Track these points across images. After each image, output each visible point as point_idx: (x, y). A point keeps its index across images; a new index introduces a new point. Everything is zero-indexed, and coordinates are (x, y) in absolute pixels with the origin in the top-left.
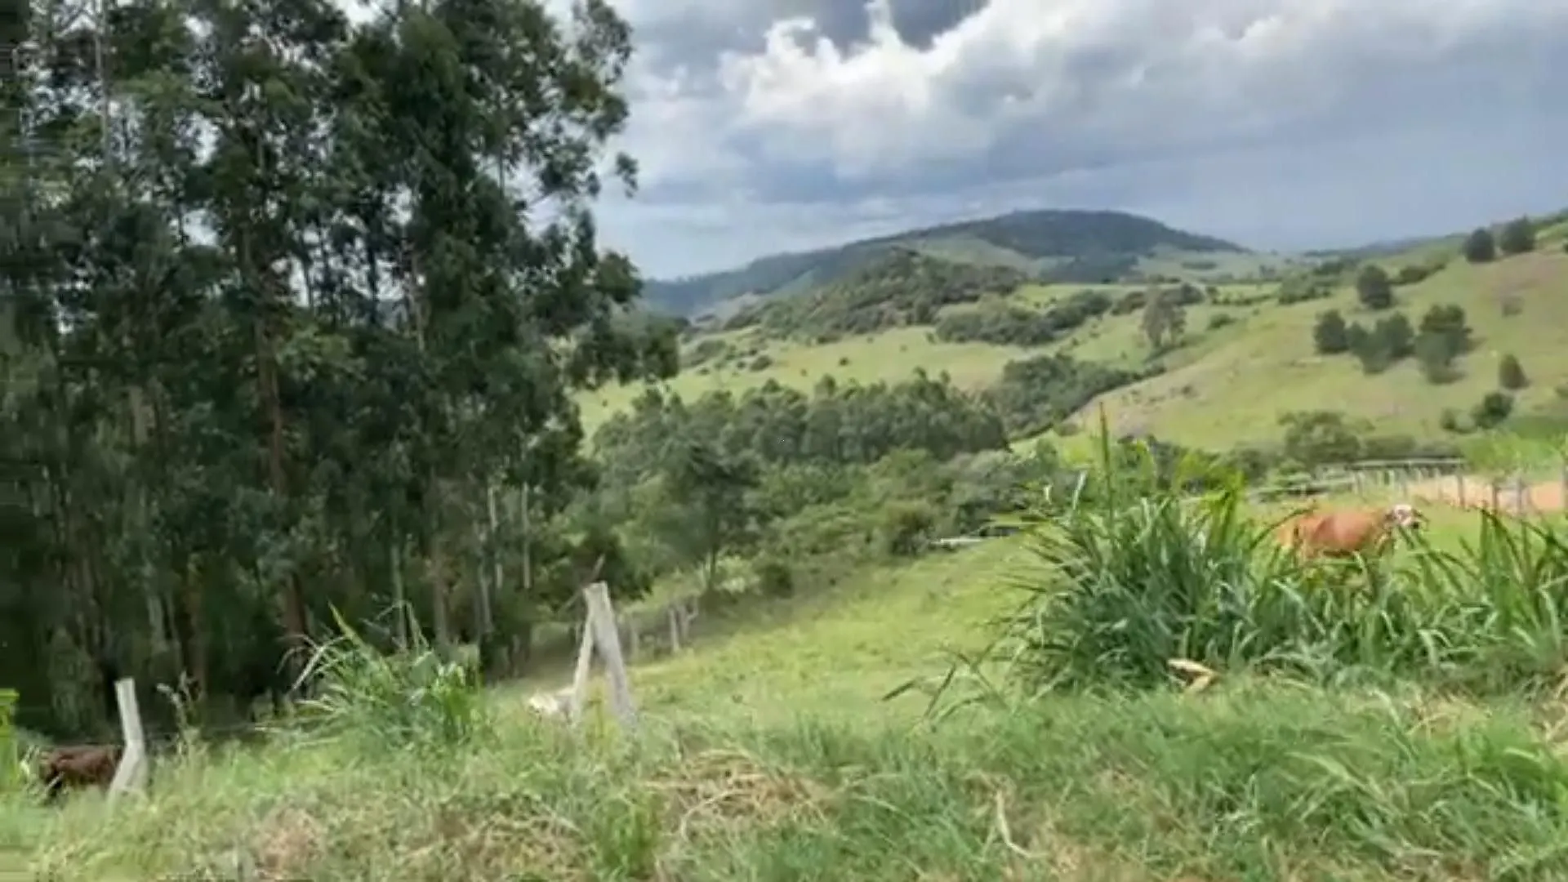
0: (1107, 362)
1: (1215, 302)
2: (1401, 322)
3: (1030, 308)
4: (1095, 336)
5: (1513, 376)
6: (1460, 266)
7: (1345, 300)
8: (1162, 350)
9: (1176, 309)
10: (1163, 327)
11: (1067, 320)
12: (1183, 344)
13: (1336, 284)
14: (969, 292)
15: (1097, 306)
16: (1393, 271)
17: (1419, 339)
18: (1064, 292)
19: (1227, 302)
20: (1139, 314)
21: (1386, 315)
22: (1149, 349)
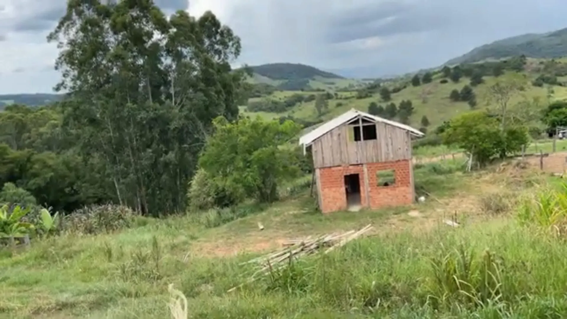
0: (305, 118)
1: (337, 99)
2: (393, 105)
3: (277, 99)
4: (300, 110)
5: (425, 122)
6: (411, 87)
7: (376, 98)
8: (321, 114)
9: (326, 101)
10: (322, 106)
11: (290, 104)
12: (328, 112)
13: (374, 93)
14: (257, 94)
15: (300, 99)
16: (391, 89)
17: (399, 111)
18: (290, 94)
19: (341, 98)
20: (314, 102)
22: (317, 113)
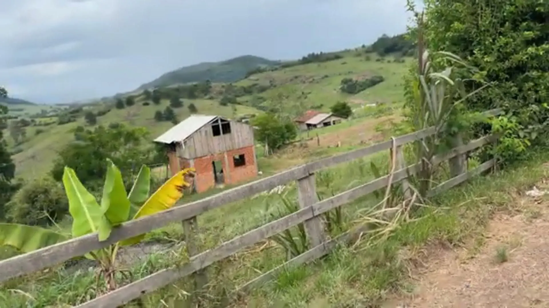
1: (35, 125)
2: (101, 128)
6: (115, 110)
8: (19, 143)
9: (22, 128)
10: (18, 135)
13: (77, 117)
22: (14, 143)
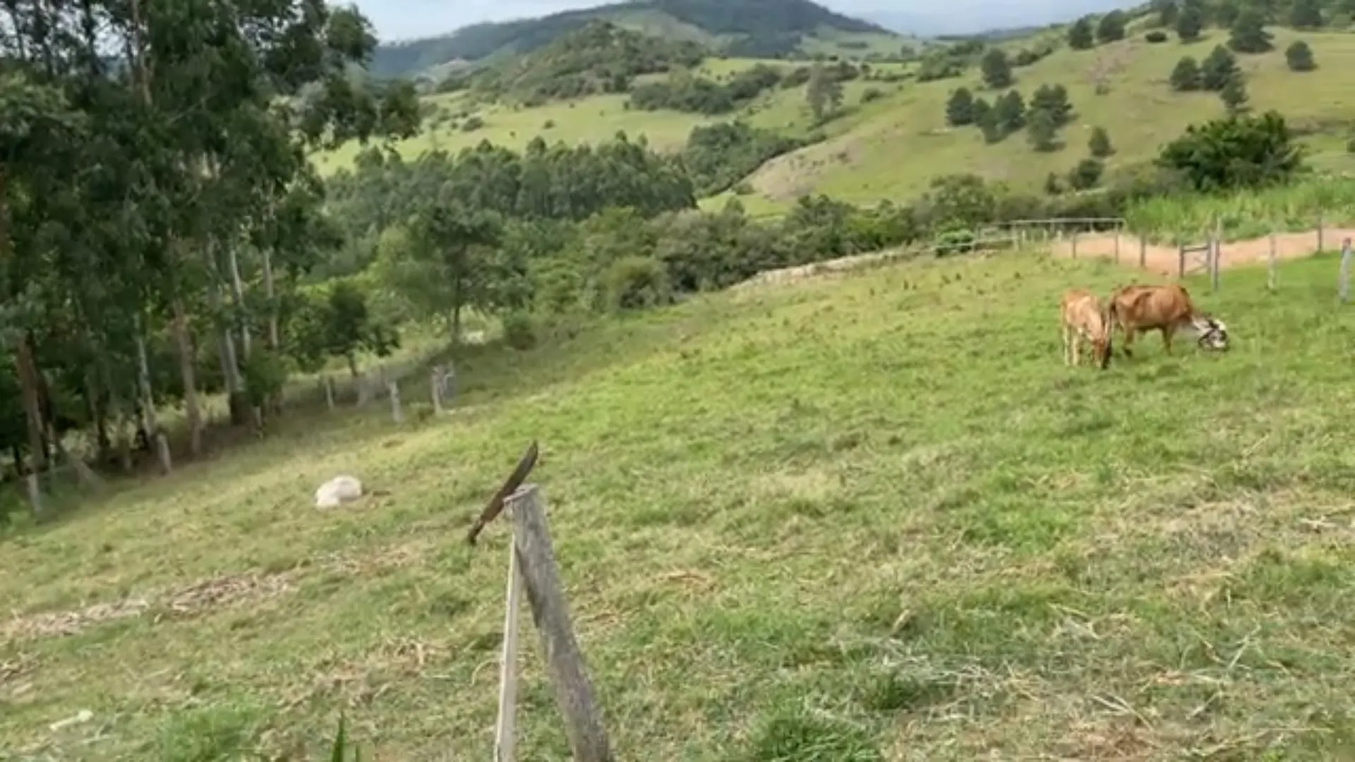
0: (777, 129)
1: (868, 79)
2: (1016, 98)
3: (712, 79)
4: (767, 107)
5: (1101, 145)
6: (1064, 53)
7: (973, 77)
8: (823, 120)
9: (835, 85)
10: (824, 99)
11: (744, 92)
12: (841, 115)
13: (965, 64)
14: (660, 64)
15: (769, 80)
16: (1012, 53)
17: (1031, 113)
18: (743, 66)
19: (877, 78)
20: (804, 89)
21: (1006, 92)
22: (811, 118)
